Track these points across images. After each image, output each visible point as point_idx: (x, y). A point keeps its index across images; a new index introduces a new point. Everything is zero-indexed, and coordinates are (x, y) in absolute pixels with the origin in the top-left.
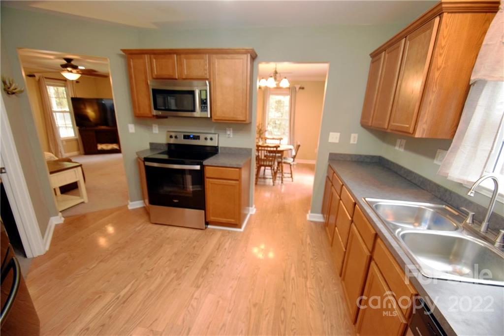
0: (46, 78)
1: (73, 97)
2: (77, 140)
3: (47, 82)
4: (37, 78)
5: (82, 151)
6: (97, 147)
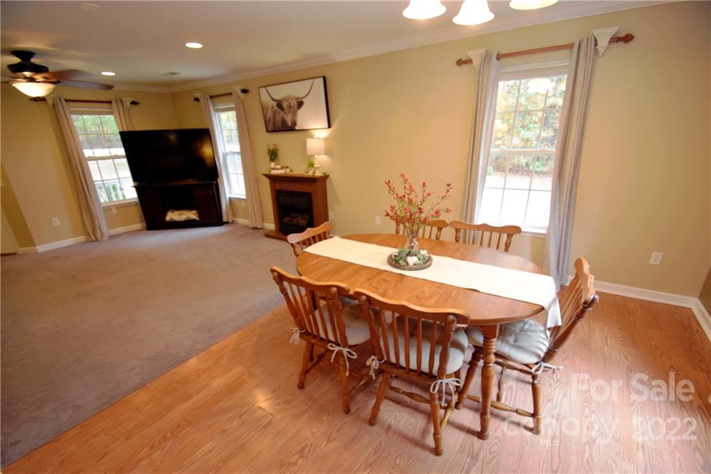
0: (66, 100)
3: (70, 107)
4: (50, 101)
5: (144, 224)
6: (165, 215)
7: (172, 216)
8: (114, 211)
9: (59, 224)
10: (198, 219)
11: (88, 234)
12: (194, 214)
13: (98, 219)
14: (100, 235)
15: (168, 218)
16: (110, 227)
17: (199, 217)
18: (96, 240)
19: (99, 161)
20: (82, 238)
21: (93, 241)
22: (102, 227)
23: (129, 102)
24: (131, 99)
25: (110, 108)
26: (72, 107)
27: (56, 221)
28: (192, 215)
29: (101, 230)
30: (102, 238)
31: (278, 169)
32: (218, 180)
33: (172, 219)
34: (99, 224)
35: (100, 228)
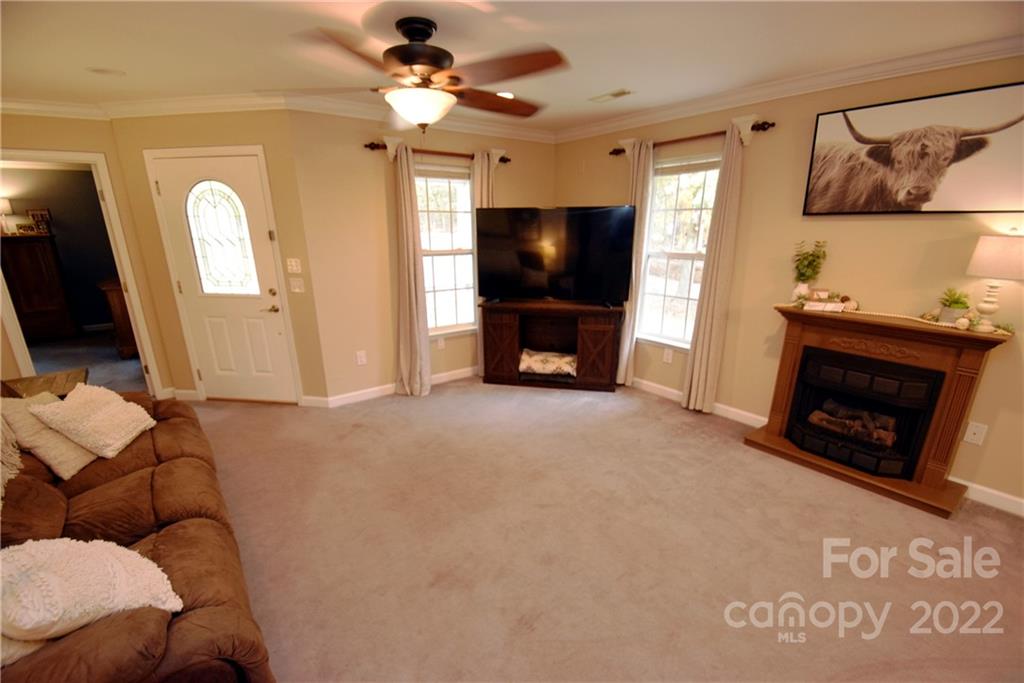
0: (415, 151)
1: (485, 206)
2: (473, 334)
3: (417, 163)
4: (391, 150)
5: (480, 369)
6: (518, 362)
7: (531, 362)
8: (442, 344)
9: (364, 361)
10: (575, 374)
11: (402, 379)
12: (569, 363)
13: (421, 359)
14: (418, 386)
15: (523, 367)
16: (434, 372)
17: (578, 370)
18: (412, 394)
19: (435, 257)
20: (390, 388)
21: (407, 395)
22: (424, 372)
23: (499, 157)
24: (502, 153)
25: (469, 168)
26: (418, 163)
27: (362, 356)
28: (565, 365)
29: (421, 378)
30: (420, 393)
31: (820, 300)
32: (627, 305)
33: (529, 368)
34: (421, 366)
35: (420, 373)
